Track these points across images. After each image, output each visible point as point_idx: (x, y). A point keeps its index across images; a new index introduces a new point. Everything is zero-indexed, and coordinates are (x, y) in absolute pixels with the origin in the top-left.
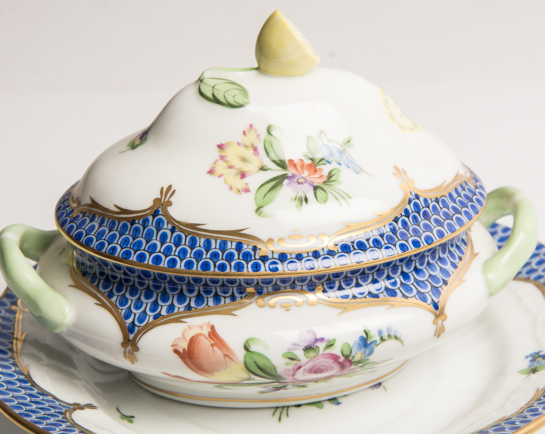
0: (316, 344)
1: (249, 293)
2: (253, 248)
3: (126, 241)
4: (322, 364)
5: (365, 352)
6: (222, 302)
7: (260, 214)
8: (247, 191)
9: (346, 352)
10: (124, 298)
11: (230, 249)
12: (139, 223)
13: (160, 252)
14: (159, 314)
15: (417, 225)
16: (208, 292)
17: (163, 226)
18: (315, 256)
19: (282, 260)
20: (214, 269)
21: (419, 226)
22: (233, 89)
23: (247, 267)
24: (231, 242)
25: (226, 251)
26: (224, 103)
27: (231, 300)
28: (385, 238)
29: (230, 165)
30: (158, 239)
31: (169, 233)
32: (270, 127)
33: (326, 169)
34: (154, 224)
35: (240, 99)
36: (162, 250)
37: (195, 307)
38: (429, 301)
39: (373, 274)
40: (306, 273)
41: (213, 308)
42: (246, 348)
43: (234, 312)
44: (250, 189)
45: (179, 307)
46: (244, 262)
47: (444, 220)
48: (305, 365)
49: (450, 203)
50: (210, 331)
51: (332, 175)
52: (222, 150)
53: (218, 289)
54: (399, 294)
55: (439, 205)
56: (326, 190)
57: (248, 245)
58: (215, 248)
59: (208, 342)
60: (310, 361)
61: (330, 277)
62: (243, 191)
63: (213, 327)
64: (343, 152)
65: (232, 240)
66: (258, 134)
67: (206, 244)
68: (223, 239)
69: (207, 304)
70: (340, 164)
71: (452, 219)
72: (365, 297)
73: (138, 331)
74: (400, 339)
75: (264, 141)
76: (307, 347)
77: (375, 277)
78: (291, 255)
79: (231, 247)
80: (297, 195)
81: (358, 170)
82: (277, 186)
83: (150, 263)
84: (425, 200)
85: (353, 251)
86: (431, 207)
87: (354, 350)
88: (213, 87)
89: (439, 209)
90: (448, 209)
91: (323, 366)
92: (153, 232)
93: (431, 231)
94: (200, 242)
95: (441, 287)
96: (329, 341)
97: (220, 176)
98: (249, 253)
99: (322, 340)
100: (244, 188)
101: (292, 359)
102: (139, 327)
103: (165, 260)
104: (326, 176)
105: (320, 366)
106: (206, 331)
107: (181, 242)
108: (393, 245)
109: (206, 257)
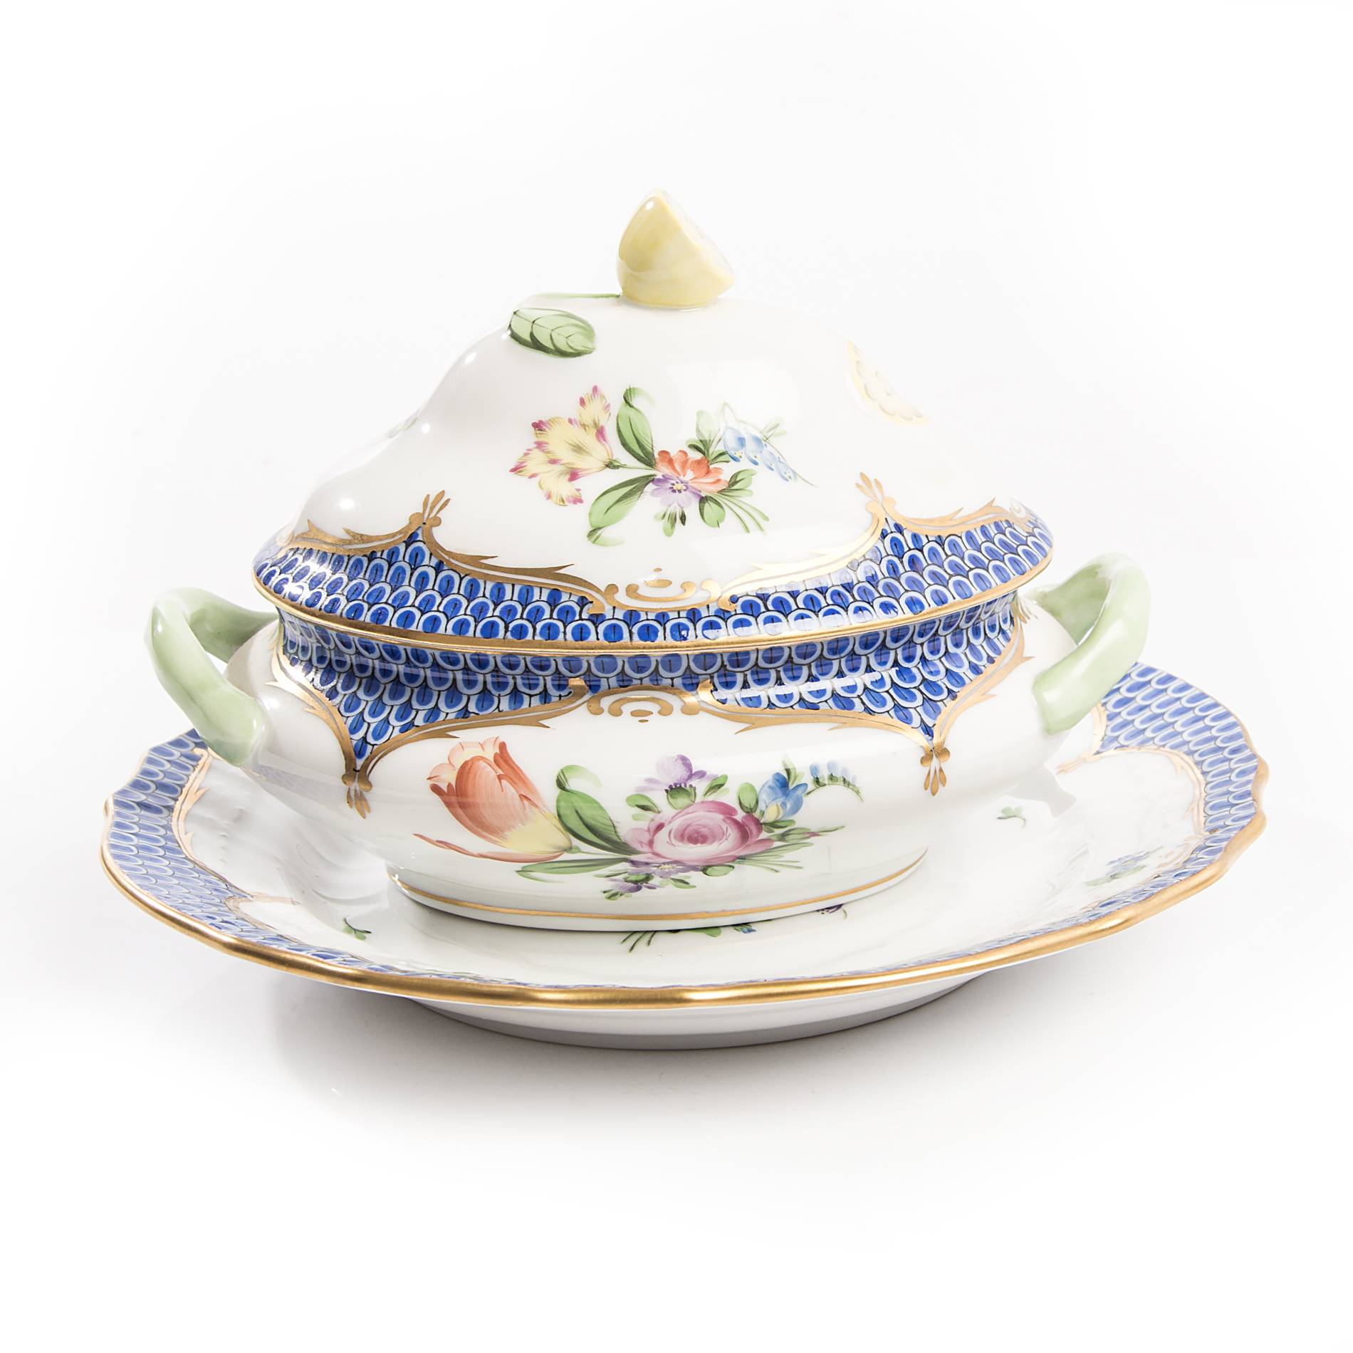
0: (689, 783)
1: (575, 687)
2: (578, 600)
3: (357, 590)
4: (703, 822)
5: (784, 804)
6: (526, 705)
7: (595, 540)
8: (578, 500)
9: (749, 802)
10: (355, 698)
11: (538, 601)
12: (383, 557)
13: (413, 606)
14: (412, 724)
15: (894, 579)
16: (501, 686)
17: (422, 560)
18: (692, 618)
19: (629, 622)
20: (505, 635)
21: (898, 580)
22: (567, 325)
23: (565, 633)
24: (541, 588)
25: (529, 604)
26: (549, 348)
27: (540, 701)
28: (828, 595)
29: (553, 458)
30: (413, 584)
31: (432, 572)
32: (630, 391)
33: (727, 470)
34: (407, 559)
35: (578, 343)
36: (417, 604)
37: (477, 712)
38: (916, 721)
39: (809, 666)
40: (672, 647)
41: (507, 714)
42: (560, 785)
43: (544, 722)
44: (583, 499)
45: (449, 713)
46: (560, 624)
47: (951, 576)
48: (670, 822)
49: (967, 549)
50: (499, 752)
51: (738, 479)
52: (540, 432)
53: (519, 681)
54: (859, 707)
55: (943, 549)
56: (723, 505)
57: (570, 596)
58: (511, 600)
59: (493, 771)
60: (680, 815)
61: (725, 664)
62: (570, 502)
63: (503, 746)
64: (764, 443)
65: (541, 586)
66: (607, 404)
67: (496, 592)
68: (525, 584)
69: (498, 707)
70: (756, 463)
71: (968, 575)
72: (792, 707)
73: (371, 753)
74: (854, 786)
75: (618, 417)
76: (674, 787)
77: (814, 672)
78: (647, 615)
79: (540, 598)
80: (667, 510)
81: (788, 475)
82: (633, 495)
83: (394, 625)
84: (915, 537)
85: (764, 612)
86: (926, 550)
87: (764, 798)
88: (533, 322)
89: (944, 557)
90: (962, 559)
91: (704, 827)
92: (404, 572)
93: (922, 592)
94: (485, 588)
95: (942, 700)
96: (716, 778)
97: (531, 477)
98: (571, 608)
99: (701, 774)
100: (572, 496)
101: (644, 808)
102: (373, 745)
103: (419, 620)
104: (726, 481)
105: (699, 827)
106: (490, 753)
107: (452, 588)
108: (843, 608)
109: (493, 614)
